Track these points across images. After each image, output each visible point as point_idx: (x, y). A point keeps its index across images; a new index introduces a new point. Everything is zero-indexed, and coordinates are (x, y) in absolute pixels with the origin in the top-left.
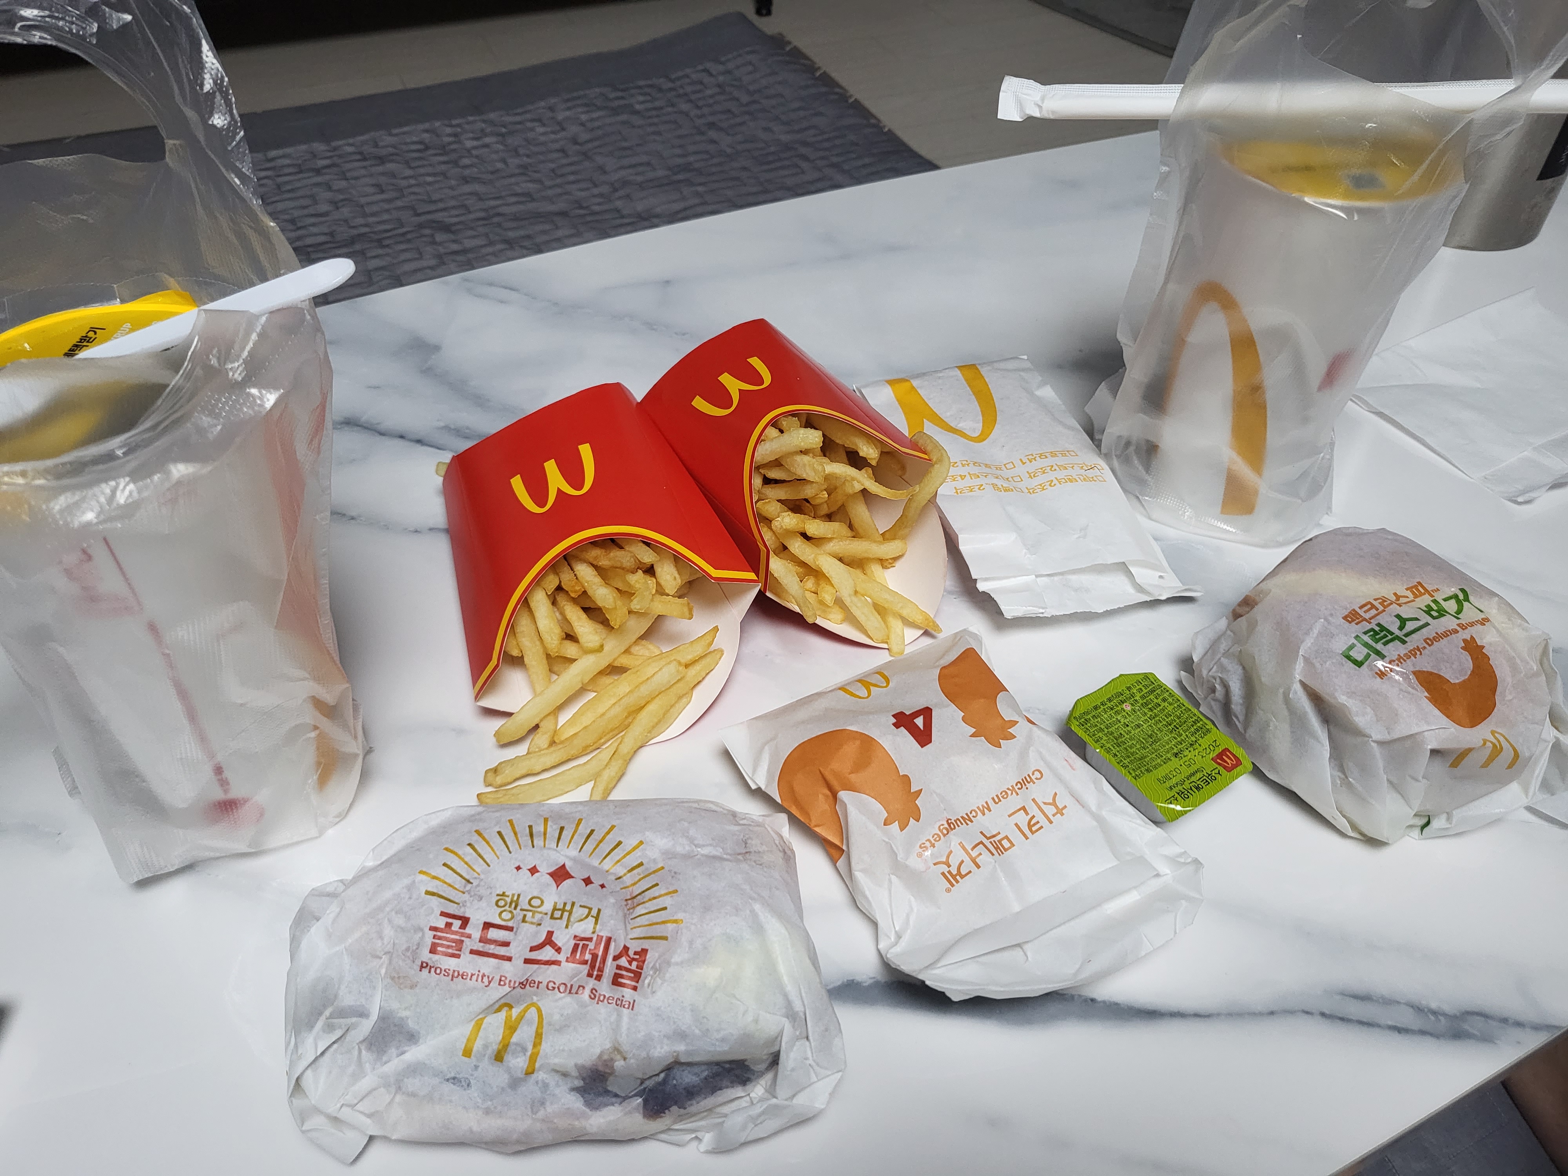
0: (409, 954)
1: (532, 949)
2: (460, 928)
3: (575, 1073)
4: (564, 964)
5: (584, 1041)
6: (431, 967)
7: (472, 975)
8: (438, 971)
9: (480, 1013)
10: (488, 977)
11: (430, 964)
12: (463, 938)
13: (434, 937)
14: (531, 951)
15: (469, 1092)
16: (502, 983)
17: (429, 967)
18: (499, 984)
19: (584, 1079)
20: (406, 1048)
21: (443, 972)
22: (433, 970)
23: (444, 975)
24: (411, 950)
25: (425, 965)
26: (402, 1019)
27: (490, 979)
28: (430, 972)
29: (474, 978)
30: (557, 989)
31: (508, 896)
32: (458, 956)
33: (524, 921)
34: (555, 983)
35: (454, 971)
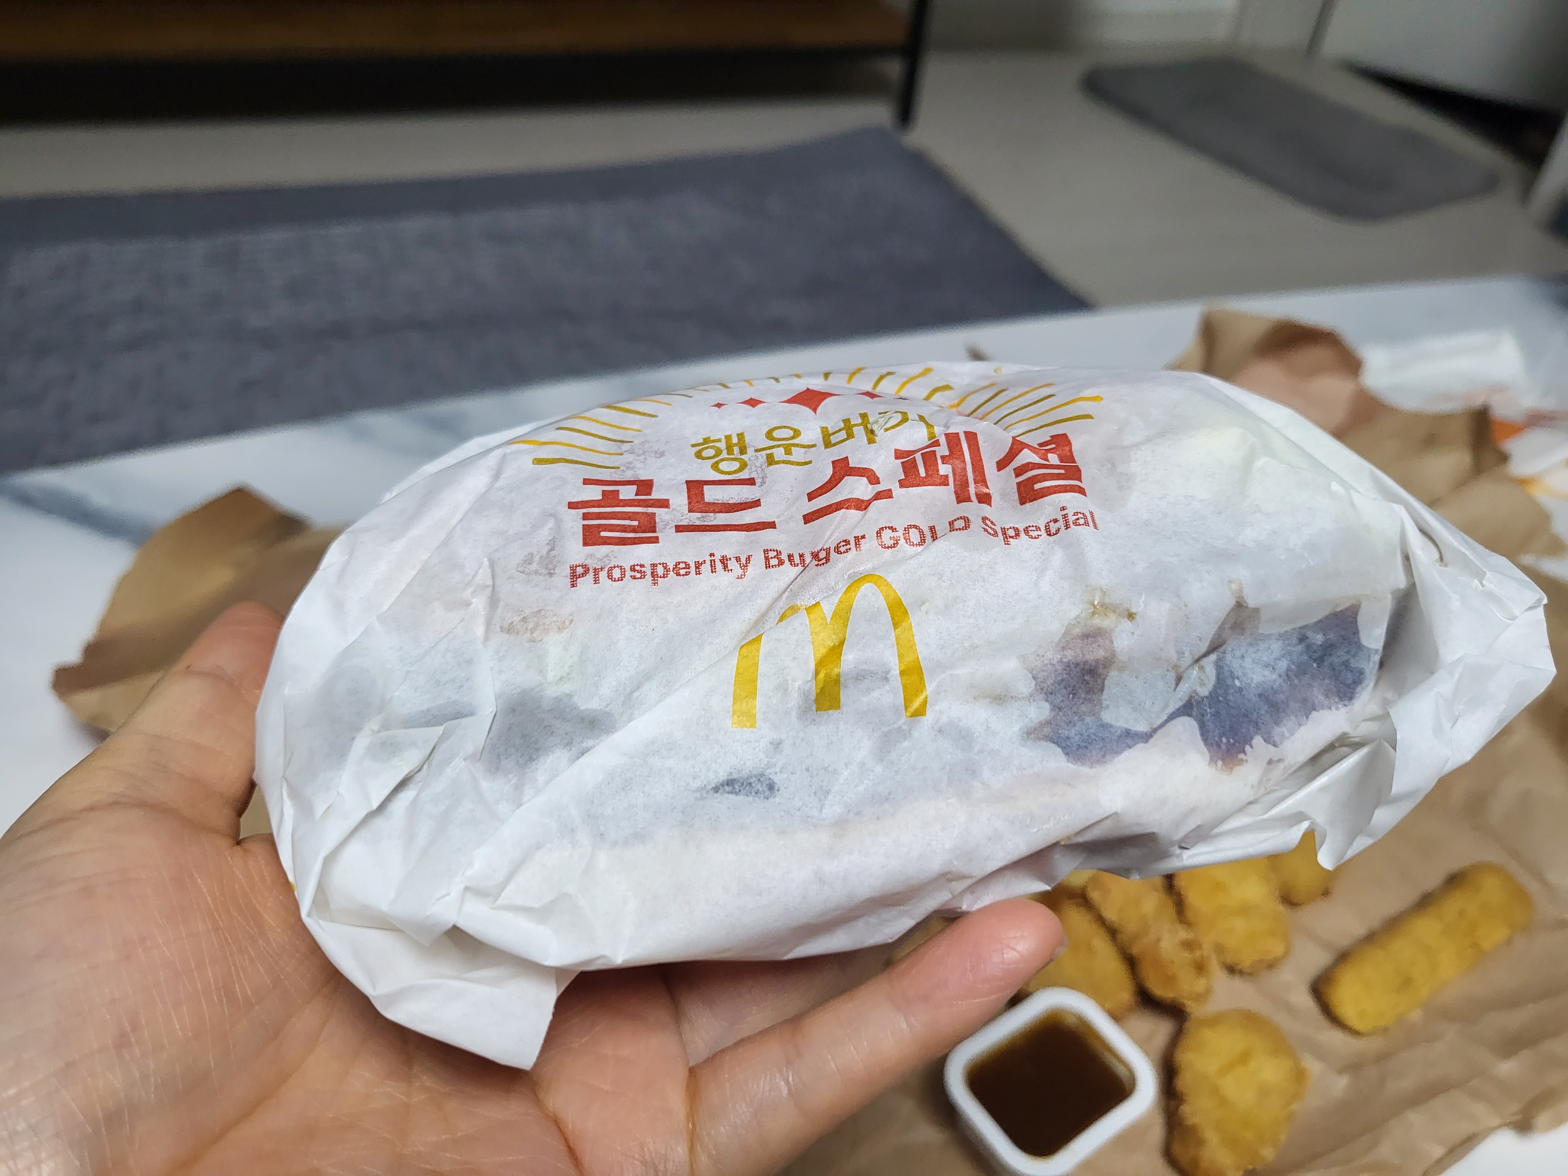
0: (534, 567)
1: (811, 496)
2: (636, 495)
3: (1025, 686)
4: (897, 491)
5: (1013, 618)
6: (596, 572)
7: (698, 565)
8: (617, 573)
9: (748, 632)
10: (738, 559)
11: (592, 564)
12: (650, 510)
13: (586, 517)
14: (810, 499)
15: (777, 800)
16: (774, 562)
17: (591, 571)
18: (768, 566)
19: (1048, 694)
20: (590, 743)
21: (629, 573)
22: (603, 575)
23: (634, 578)
24: (537, 559)
25: (580, 570)
26: (558, 699)
27: (743, 561)
28: (596, 581)
29: (706, 568)
30: (902, 541)
31: (719, 440)
32: (655, 540)
33: (771, 461)
34: (892, 529)
35: (654, 566)
